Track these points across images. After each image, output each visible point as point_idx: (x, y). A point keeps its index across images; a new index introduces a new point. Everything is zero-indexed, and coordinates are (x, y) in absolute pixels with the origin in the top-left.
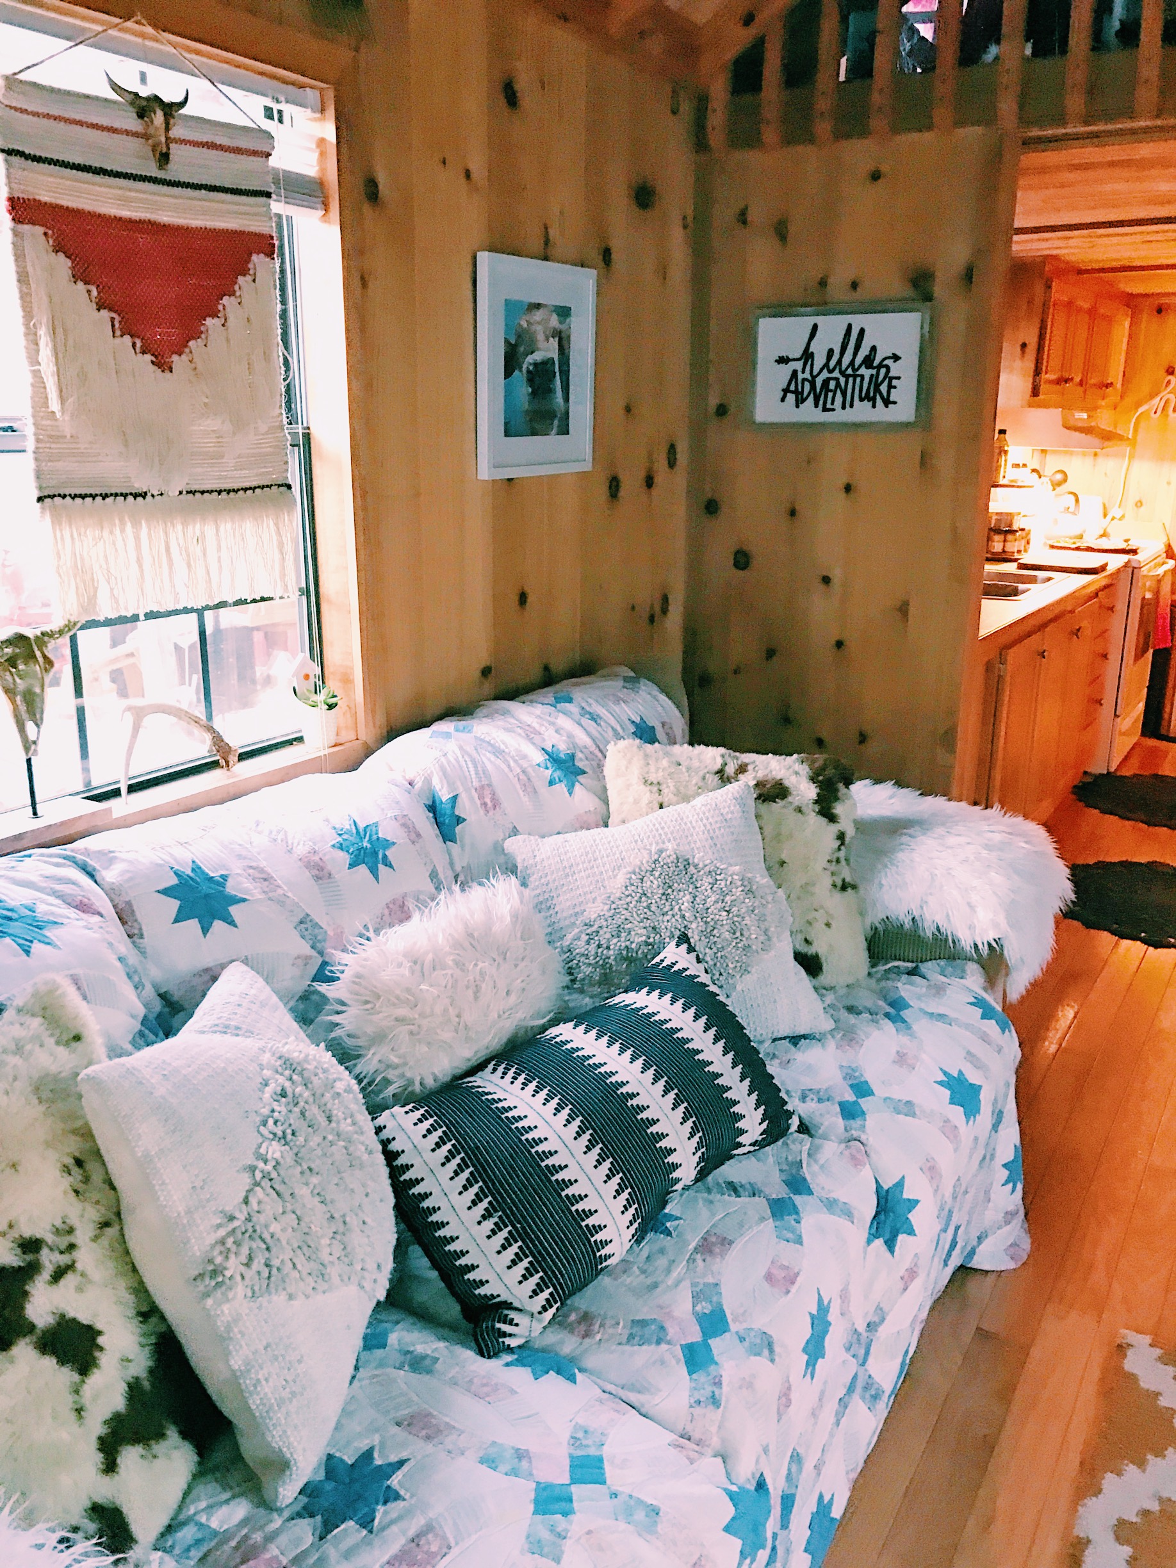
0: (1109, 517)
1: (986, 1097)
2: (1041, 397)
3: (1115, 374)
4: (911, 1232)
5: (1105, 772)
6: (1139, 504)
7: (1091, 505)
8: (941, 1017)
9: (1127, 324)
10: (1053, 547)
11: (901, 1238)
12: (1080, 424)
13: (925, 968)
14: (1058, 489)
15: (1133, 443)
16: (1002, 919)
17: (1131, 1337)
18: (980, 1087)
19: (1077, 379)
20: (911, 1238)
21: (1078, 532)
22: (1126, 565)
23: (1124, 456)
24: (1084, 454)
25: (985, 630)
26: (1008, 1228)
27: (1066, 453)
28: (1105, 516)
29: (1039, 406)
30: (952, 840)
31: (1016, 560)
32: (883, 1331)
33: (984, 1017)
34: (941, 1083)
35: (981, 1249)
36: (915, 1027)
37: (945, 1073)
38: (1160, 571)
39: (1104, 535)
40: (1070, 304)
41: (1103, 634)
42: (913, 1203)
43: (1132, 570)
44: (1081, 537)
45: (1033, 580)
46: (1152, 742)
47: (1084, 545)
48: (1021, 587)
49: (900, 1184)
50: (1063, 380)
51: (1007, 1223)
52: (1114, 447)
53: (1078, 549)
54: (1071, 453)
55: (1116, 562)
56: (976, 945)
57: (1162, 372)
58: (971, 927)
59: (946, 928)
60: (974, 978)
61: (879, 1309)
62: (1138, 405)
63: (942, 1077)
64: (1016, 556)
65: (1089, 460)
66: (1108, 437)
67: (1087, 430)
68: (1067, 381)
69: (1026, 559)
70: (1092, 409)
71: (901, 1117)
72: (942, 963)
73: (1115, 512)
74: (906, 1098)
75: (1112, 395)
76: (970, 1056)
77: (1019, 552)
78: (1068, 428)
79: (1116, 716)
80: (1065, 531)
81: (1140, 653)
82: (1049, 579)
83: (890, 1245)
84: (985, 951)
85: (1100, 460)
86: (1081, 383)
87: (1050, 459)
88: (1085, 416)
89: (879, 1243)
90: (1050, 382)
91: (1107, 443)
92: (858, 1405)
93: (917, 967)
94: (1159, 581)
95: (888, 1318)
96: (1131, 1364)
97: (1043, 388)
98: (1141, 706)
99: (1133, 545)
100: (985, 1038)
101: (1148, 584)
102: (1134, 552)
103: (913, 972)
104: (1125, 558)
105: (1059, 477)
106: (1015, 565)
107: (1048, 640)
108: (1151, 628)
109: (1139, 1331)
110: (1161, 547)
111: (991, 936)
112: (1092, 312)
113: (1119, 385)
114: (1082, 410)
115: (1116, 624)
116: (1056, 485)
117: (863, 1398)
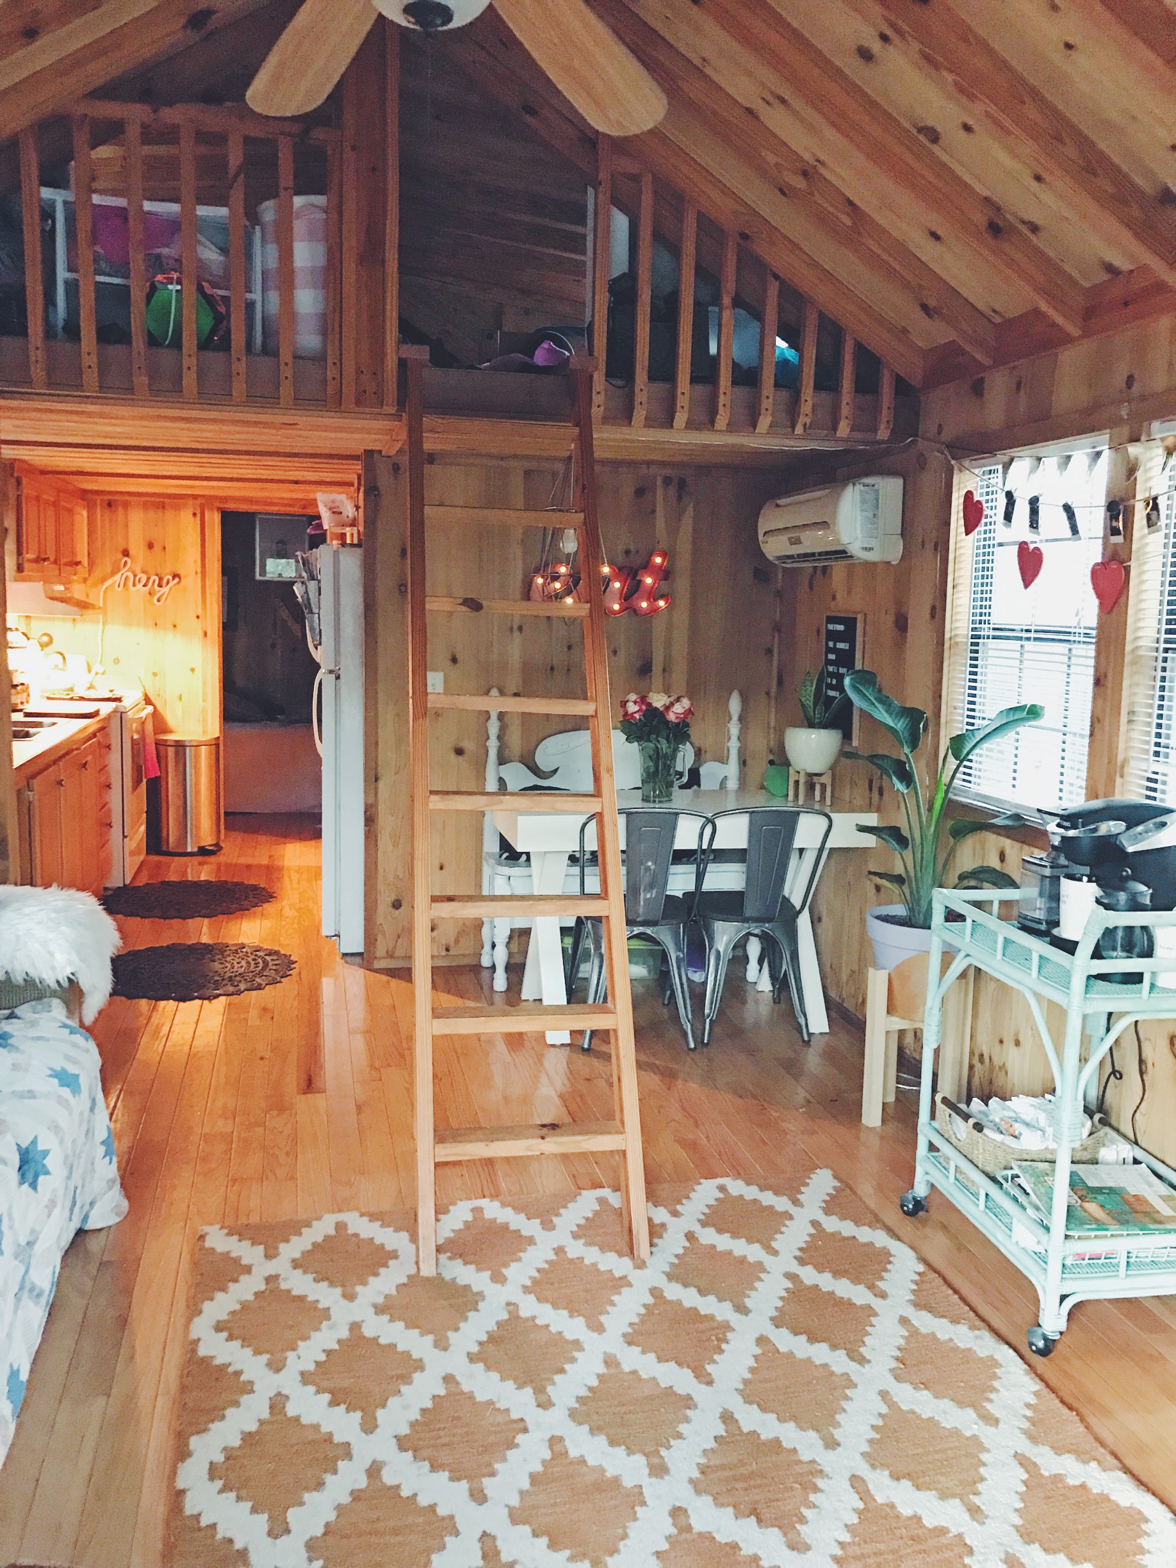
0: (93, 672)
1: (84, 1081)
2: (25, 573)
3: (82, 556)
4: (47, 1173)
5: (122, 885)
6: (117, 661)
7: (76, 662)
8: (39, 1038)
9: (85, 513)
10: (49, 698)
11: (41, 1179)
12: (58, 595)
13: (17, 1011)
14: (46, 649)
15: (104, 610)
16: (74, 957)
17: (207, 1229)
18: (78, 1076)
19: (52, 559)
20: (48, 1177)
21: (68, 686)
22: (115, 711)
23: (98, 622)
24: (64, 620)
25: (17, 763)
26: (111, 1193)
27: (49, 619)
28: (90, 671)
29: (23, 580)
30: (27, 910)
31: (21, 710)
32: (38, 1248)
33: (71, 1033)
34: (50, 1076)
35: (93, 1213)
36: (21, 1047)
37: (51, 1069)
38: (143, 714)
39: (91, 687)
40: (38, 498)
41: (103, 769)
42: (46, 1153)
43: (121, 715)
44: (72, 690)
45: (39, 725)
46: (155, 858)
47: (76, 694)
48: (32, 730)
49: (34, 1142)
50: (39, 560)
51: (110, 1188)
52: (90, 613)
53: (72, 699)
54: (54, 619)
55: (106, 709)
56: (58, 982)
57: (120, 556)
58: (53, 968)
59: (34, 974)
60: (58, 1008)
61: (32, 1231)
62: (104, 580)
63: (50, 1072)
64: (20, 707)
65: (69, 625)
66: (83, 606)
67: (62, 600)
68: (45, 560)
69: (29, 708)
70: (67, 583)
71: (26, 1101)
72: (33, 1003)
73: (97, 668)
74: (27, 1088)
75: (82, 571)
76: (68, 1058)
77: (22, 703)
78: (52, 599)
79: (124, 837)
80: (59, 683)
81: (137, 783)
82: (54, 724)
83: (34, 1186)
84: (65, 984)
85: (79, 626)
86: (55, 562)
87: (34, 623)
88: (62, 588)
89: (26, 1186)
90: (30, 561)
91: (85, 612)
92: (27, 1303)
93: (12, 1013)
94: (143, 723)
95: (41, 1237)
96: (209, 1243)
97: (26, 565)
98: (143, 828)
99: (117, 694)
100: (75, 1045)
101: (134, 726)
102: (119, 700)
103: (11, 1016)
104: (113, 705)
105: (46, 639)
106: (21, 714)
107: (60, 771)
108: (142, 763)
109: (211, 1224)
110: (139, 696)
111: (68, 972)
112: (55, 504)
113: (85, 563)
114: (60, 583)
115: (114, 759)
116: (43, 646)
117: (30, 1298)
